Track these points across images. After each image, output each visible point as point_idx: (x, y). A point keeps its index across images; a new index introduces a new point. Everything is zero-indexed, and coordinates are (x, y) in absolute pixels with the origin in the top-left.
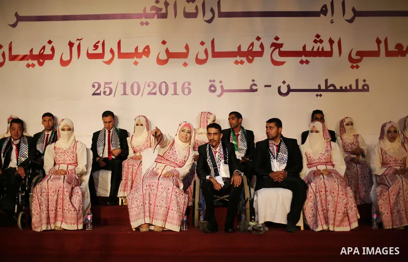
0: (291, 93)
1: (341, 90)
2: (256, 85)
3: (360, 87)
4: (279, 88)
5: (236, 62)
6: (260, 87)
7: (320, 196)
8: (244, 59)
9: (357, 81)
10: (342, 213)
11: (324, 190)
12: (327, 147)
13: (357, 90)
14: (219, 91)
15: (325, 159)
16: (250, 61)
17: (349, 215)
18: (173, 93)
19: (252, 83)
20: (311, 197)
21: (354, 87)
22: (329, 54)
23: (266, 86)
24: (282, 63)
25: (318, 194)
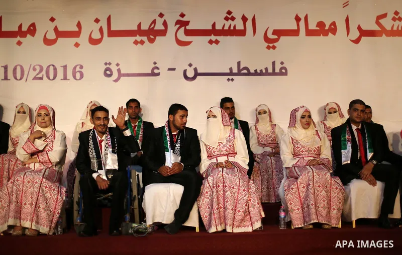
0: (198, 77)
1: (256, 73)
2: (158, 68)
3: (277, 70)
4: (185, 71)
5: (136, 43)
6: (163, 71)
7: (217, 192)
8: (145, 39)
9: (274, 63)
10: (243, 212)
11: (222, 185)
12: (230, 136)
13: (274, 73)
14: (115, 75)
15: (226, 150)
16: (152, 41)
17: (251, 213)
18: (63, 78)
19: (154, 66)
20: (207, 193)
21: (270, 71)
22: (242, 33)
23: (169, 69)
24: (188, 43)
25: (214, 190)
